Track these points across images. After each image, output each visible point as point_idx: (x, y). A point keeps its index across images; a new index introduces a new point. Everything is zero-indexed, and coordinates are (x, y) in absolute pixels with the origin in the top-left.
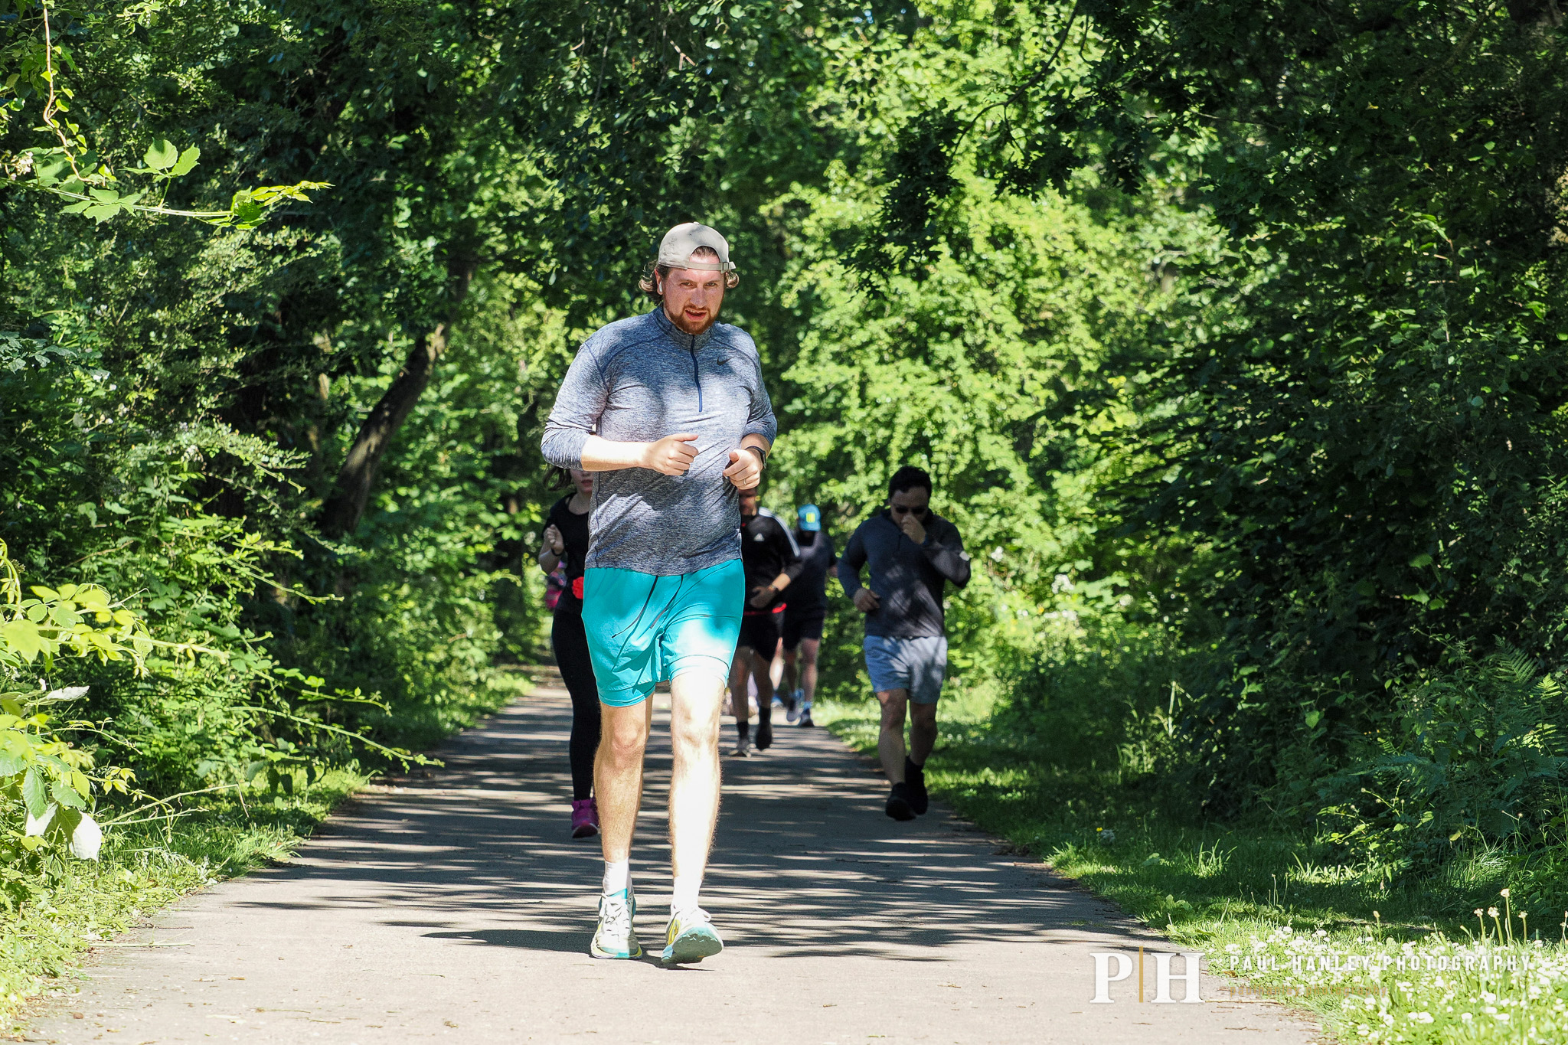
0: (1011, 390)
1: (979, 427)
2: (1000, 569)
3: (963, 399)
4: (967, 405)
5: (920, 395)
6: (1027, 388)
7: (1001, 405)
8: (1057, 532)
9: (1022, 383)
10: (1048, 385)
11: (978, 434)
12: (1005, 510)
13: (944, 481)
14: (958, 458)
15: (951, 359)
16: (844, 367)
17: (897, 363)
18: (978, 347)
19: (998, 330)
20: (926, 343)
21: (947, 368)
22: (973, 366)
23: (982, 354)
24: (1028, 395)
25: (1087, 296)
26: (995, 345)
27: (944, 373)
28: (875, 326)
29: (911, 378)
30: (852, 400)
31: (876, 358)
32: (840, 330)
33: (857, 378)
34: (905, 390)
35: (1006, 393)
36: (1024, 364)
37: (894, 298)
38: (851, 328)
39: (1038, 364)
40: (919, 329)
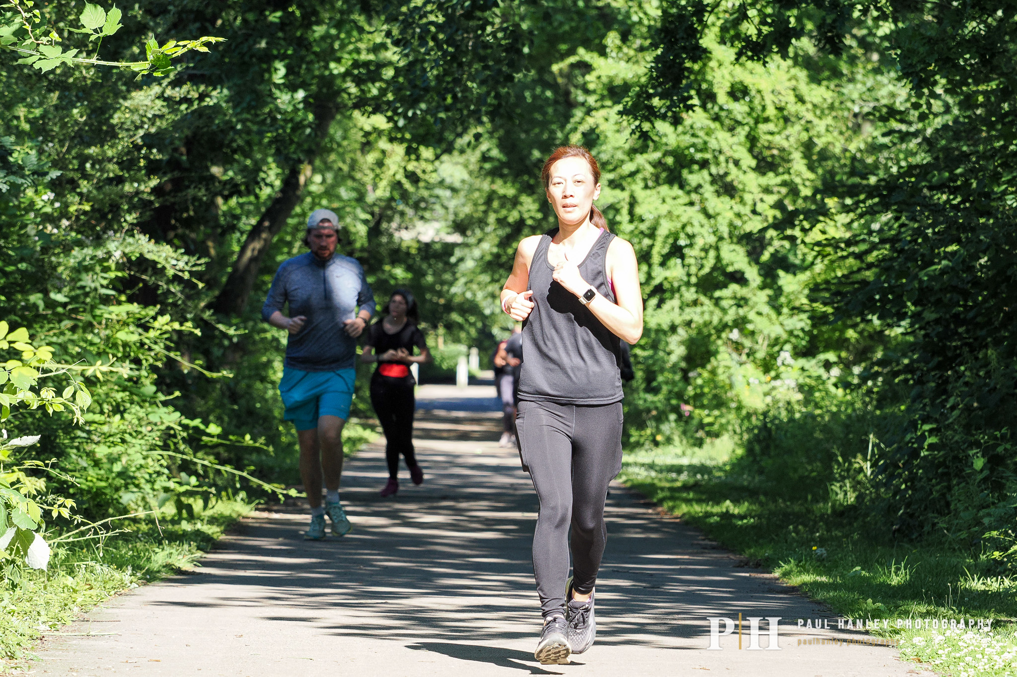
0: (746, 210)
1: (721, 239)
2: (737, 347)
3: (709, 216)
4: (712, 221)
5: (676, 213)
6: (759, 208)
7: (738, 222)
8: (781, 318)
9: (755, 205)
10: (774, 206)
11: (720, 244)
12: (741, 302)
13: (694, 280)
14: (705, 262)
15: (700, 186)
16: (618, 191)
17: (658, 188)
18: (721, 176)
19: (737, 163)
20: (680, 173)
21: (696, 193)
22: (717, 192)
23: (724, 182)
24: (759, 214)
25: (805, 138)
26: (734, 176)
27: (694, 197)
28: (641, 160)
29: (669, 200)
30: (623, 217)
31: (642, 184)
32: (615, 163)
33: (628, 200)
34: (664, 209)
35: (742, 213)
36: (757, 191)
37: (656, 138)
38: (622, 161)
39: (767, 190)
40: (674, 162)
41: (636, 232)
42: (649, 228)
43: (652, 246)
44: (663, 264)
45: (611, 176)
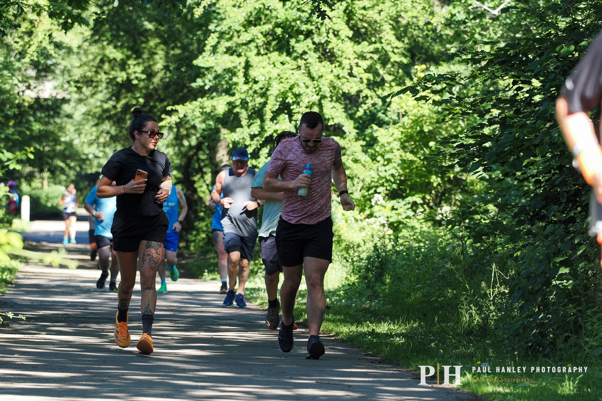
0: (345, 73)
1: (324, 97)
3: (313, 79)
4: (315, 82)
5: (285, 76)
6: (355, 71)
7: (337, 83)
9: (351, 69)
10: (368, 70)
11: (323, 101)
15: (305, 53)
16: (234, 57)
17: (269, 55)
18: (322, 44)
19: (336, 34)
20: (288, 42)
21: (302, 59)
22: (319, 58)
23: (325, 50)
24: (356, 77)
25: (393, 12)
26: (334, 43)
27: (301, 62)
28: (255, 31)
29: (278, 65)
30: (240, 79)
31: (255, 51)
32: (231, 33)
33: (243, 64)
34: (274, 72)
35: (341, 75)
36: (353, 56)
37: (268, 12)
38: (238, 32)
39: (362, 57)
40: (283, 33)
41: (251, 92)
42: (262, 89)
43: (265, 104)
44: (272, 119)
45: (228, 44)
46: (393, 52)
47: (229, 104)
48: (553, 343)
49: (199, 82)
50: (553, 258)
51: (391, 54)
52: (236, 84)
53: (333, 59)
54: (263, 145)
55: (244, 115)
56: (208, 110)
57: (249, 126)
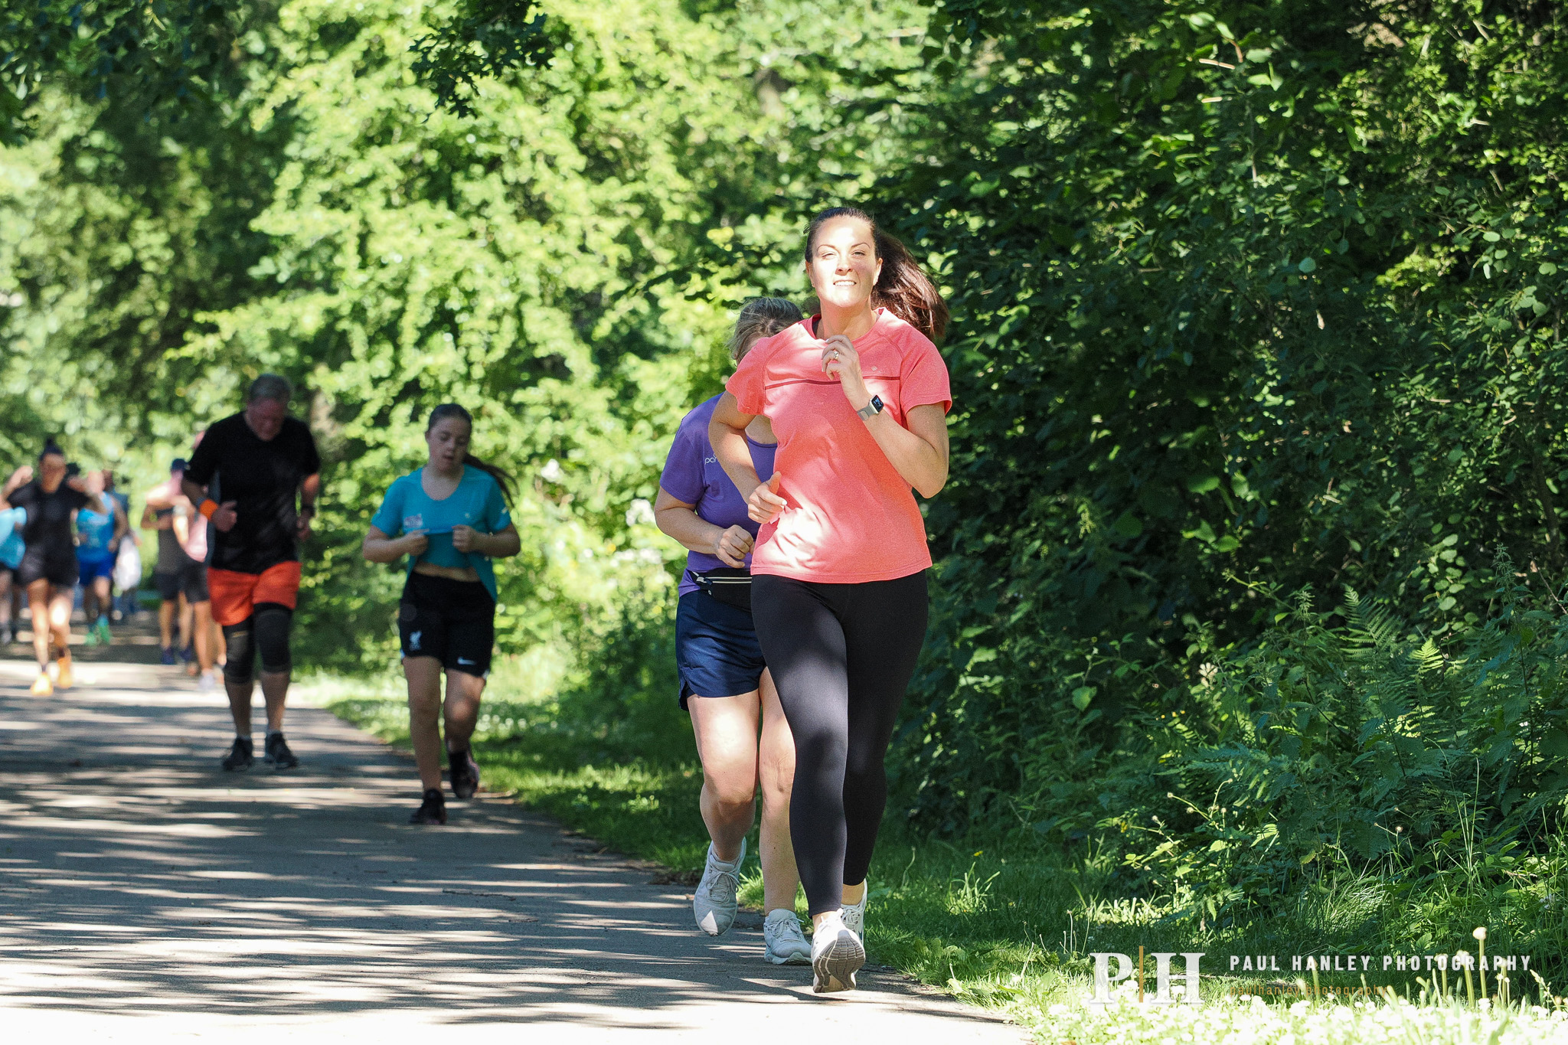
0: (569, 245)
1: (524, 297)
2: (553, 491)
3: (502, 258)
4: (508, 265)
5: (443, 253)
6: (592, 242)
7: (554, 267)
8: (636, 440)
9: (584, 236)
10: (619, 240)
11: (523, 307)
12: (560, 411)
13: (478, 372)
14: (495, 339)
15: (485, 203)
16: (338, 214)
17: (411, 208)
18: (523, 186)
19: (551, 163)
20: (450, 180)
21: (479, 216)
22: (516, 213)
23: (527, 197)
24: (592, 253)
25: (672, 116)
26: (547, 185)
27: (476, 223)
28: (380, 157)
29: (430, 229)
30: (348, 259)
31: (382, 200)
32: (331, 162)
33: (357, 228)
34: (422, 245)
35: (562, 251)
36: (587, 211)
37: (406, 118)
38: (346, 159)
39: (605, 210)
40: (440, 161)
41: (372, 287)
42: (394, 280)
43: (400, 313)
44: (420, 344)
45: (326, 186)
46: (670, 200)
47: (329, 312)
48: (963, 808)
49: (264, 267)
50: (962, 628)
51: (665, 205)
52: (342, 270)
53: (544, 215)
54: (399, 399)
55: (358, 338)
56: (283, 326)
57: (369, 357)
